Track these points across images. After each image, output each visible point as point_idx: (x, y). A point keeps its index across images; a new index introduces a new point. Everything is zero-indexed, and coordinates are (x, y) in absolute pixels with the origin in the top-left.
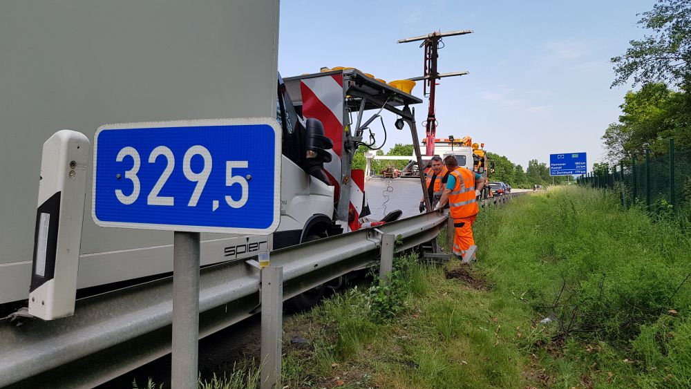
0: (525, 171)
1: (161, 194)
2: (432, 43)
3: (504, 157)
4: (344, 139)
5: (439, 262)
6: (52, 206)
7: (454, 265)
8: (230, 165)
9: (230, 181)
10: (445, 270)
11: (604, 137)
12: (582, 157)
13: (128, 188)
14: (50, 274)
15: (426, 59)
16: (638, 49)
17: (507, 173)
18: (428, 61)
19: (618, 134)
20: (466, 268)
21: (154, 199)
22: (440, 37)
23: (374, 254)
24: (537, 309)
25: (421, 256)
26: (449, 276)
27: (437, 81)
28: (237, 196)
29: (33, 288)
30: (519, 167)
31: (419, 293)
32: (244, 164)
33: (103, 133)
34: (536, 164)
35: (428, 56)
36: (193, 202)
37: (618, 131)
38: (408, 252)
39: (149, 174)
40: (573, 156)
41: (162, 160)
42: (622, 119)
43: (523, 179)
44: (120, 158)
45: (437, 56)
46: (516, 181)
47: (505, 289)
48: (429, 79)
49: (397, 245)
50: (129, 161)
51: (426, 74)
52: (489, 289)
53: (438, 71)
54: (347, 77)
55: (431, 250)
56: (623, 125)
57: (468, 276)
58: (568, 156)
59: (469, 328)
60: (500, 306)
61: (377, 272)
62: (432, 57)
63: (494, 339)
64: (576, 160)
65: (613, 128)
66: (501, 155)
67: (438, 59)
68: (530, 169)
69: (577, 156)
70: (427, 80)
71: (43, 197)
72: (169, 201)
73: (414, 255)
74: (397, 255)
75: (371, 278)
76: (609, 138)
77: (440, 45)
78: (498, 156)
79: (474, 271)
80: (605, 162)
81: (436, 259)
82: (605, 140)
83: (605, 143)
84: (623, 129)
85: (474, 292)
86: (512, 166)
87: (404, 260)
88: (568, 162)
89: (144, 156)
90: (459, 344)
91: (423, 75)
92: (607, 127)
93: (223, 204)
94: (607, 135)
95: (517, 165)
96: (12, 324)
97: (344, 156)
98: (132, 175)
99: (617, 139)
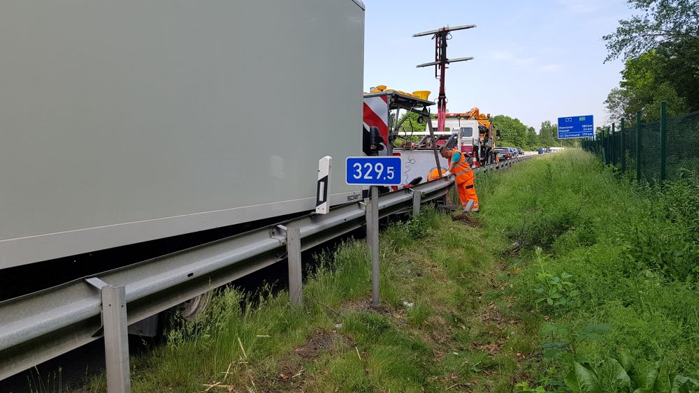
0: (538, 133)
1: (368, 176)
2: (442, 35)
3: (516, 119)
4: (389, 135)
5: (448, 211)
6: (325, 179)
7: (458, 213)
8: (389, 168)
9: (389, 172)
10: (452, 216)
11: (607, 101)
12: (589, 119)
13: (358, 174)
14: (325, 200)
15: (437, 47)
16: (627, 28)
17: (519, 135)
18: (438, 49)
19: (620, 99)
20: (466, 214)
21: (366, 177)
22: (449, 31)
23: (409, 203)
24: (510, 237)
25: (436, 206)
26: (454, 219)
27: (446, 65)
28: (391, 176)
29: (318, 205)
30: (532, 129)
31: (435, 227)
32: (393, 168)
33: (348, 159)
34: (549, 125)
35: (438, 45)
36: (378, 178)
37: (620, 96)
38: (429, 202)
39: (364, 171)
40: (580, 119)
41: (368, 167)
42: (623, 85)
43: (536, 141)
44: (355, 166)
45: (446, 46)
46: (528, 144)
47: (491, 227)
48: (440, 64)
49: (422, 198)
50: (358, 167)
51: (437, 60)
52: (481, 227)
53: (447, 58)
54: (389, 96)
55: (442, 203)
56: (625, 89)
57: (467, 219)
58: (575, 119)
59: (465, 244)
60: (486, 236)
61: (411, 213)
62: (443, 46)
63: (479, 249)
64: (583, 123)
65: (615, 92)
66: (513, 118)
67: (447, 48)
68: (543, 131)
69: (584, 119)
70: (438, 66)
71: (321, 177)
72: (371, 178)
73: (433, 205)
74: (422, 204)
75: (408, 216)
76: (611, 102)
77: (448, 36)
78: (510, 119)
79: (472, 216)
80: (607, 126)
81: (446, 209)
82: (608, 105)
83: (608, 107)
84: (625, 94)
85: (471, 228)
86: (524, 128)
87: (427, 207)
88: (574, 125)
89: (363, 166)
90: (458, 250)
91: (434, 61)
92: (610, 92)
93: (387, 178)
94: (610, 100)
95: (529, 127)
96: (310, 216)
97: (388, 145)
98: (359, 171)
99: (618, 103)
